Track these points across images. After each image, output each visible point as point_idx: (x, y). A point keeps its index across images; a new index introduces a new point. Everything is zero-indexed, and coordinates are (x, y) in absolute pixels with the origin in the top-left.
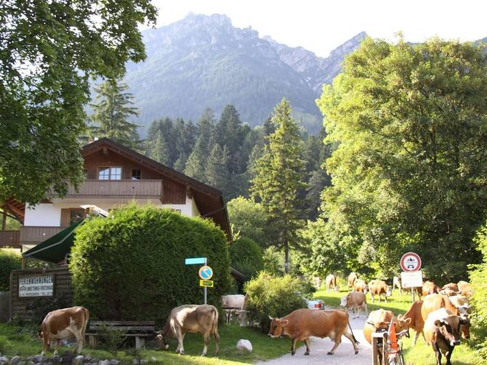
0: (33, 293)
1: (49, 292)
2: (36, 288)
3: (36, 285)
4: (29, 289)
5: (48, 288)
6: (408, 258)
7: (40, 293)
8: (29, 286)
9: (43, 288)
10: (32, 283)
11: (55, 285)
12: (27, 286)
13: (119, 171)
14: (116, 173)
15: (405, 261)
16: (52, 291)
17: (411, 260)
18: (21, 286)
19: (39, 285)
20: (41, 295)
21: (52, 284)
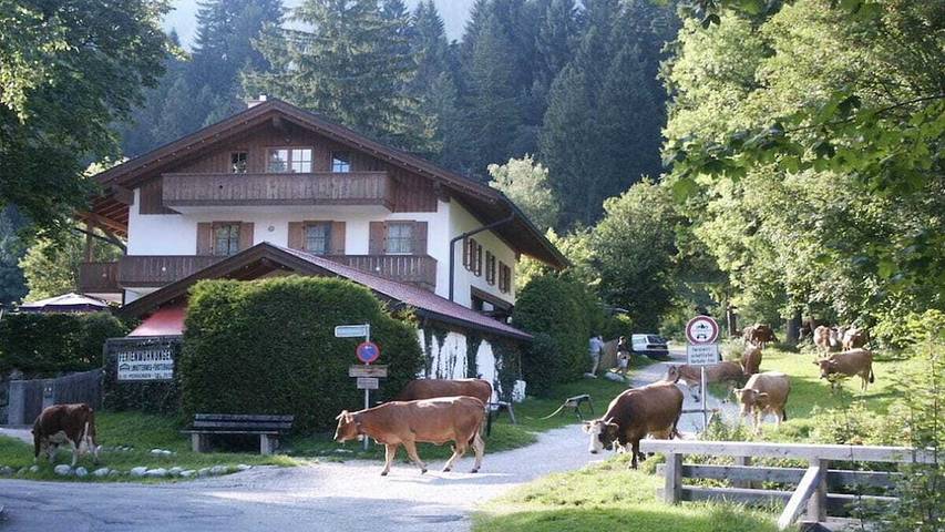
0: (140, 375)
1: (167, 374)
2: (146, 368)
3: (147, 363)
4: (135, 368)
5: (166, 367)
6: (699, 323)
7: (153, 375)
8: (135, 363)
9: (157, 367)
10: (140, 359)
11: (176, 361)
12: (130, 363)
13: (307, 153)
14: (302, 159)
15: (694, 327)
16: (171, 371)
17: (703, 327)
18: (120, 363)
19: (153, 362)
20: (153, 378)
21: (171, 362)
